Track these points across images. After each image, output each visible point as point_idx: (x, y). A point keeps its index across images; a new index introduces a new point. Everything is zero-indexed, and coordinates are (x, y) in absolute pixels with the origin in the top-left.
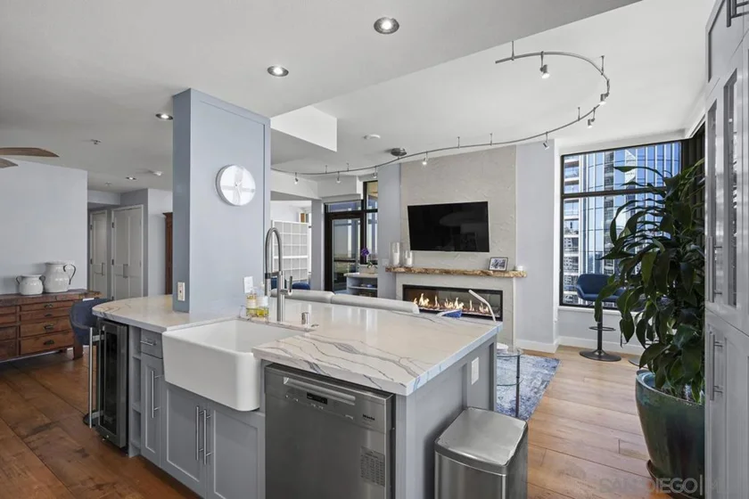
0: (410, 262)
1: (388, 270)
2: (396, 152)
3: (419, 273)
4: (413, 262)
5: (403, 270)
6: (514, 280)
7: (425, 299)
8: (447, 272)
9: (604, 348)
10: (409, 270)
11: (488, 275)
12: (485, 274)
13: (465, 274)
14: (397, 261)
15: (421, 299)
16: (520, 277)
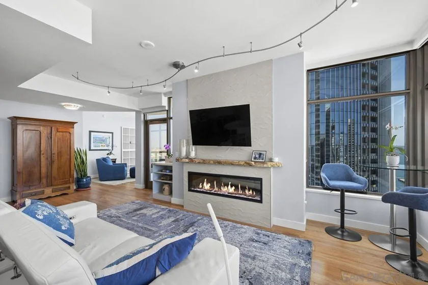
0: (193, 155)
1: (177, 160)
2: (176, 65)
3: (199, 163)
4: (196, 154)
5: (187, 160)
6: (272, 169)
7: (207, 183)
8: (219, 163)
9: (346, 225)
10: (191, 161)
11: (250, 165)
12: (248, 164)
13: (232, 164)
14: (184, 154)
15: (205, 184)
16: (277, 167)
